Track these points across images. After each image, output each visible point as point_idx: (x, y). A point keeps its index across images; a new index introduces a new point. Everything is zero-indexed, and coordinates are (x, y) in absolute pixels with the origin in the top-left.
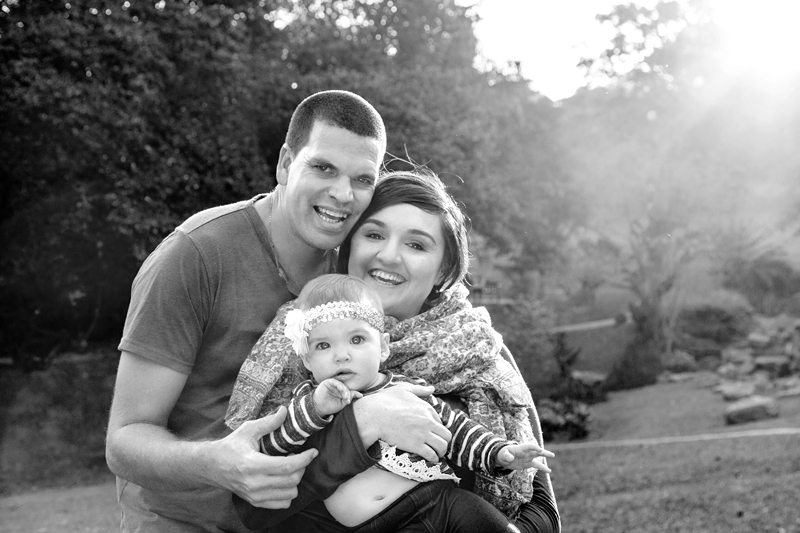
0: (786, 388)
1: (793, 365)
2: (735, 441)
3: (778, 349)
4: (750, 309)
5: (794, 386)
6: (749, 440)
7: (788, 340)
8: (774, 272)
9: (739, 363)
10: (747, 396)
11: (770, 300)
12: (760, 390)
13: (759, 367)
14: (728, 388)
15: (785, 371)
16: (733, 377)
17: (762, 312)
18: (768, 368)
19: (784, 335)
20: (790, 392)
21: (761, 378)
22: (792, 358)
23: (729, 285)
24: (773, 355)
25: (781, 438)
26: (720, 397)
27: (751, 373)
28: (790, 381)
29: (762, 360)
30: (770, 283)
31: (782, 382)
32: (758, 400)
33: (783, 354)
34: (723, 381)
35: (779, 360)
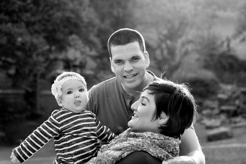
0: (236, 123)
1: (239, 111)
2: (213, 150)
3: (232, 102)
4: (217, 79)
5: (240, 122)
6: (220, 150)
7: (237, 98)
8: (230, 61)
9: (212, 109)
10: (217, 127)
11: (227, 75)
12: (223, 124)
13: (222, 112)
14: (208, 122)
15: (235, 114)
16: (210, 116)
17: (223, 81)
18: (227, 112)
19: (235, 95)
20: (238, 125)
21: (223, 117)
22: (238, 107)
23: (207, 67)
24: (230, 105)
25: (235, 149)
26: (203, 126)
27: (218, 114)
28: (238, 119)
29: (224, 108)
30: (227, 66)
31: (234, 119)
32: (223, 129)
33: (234, 105)
34: (204, 118)
35: (232, 108)
